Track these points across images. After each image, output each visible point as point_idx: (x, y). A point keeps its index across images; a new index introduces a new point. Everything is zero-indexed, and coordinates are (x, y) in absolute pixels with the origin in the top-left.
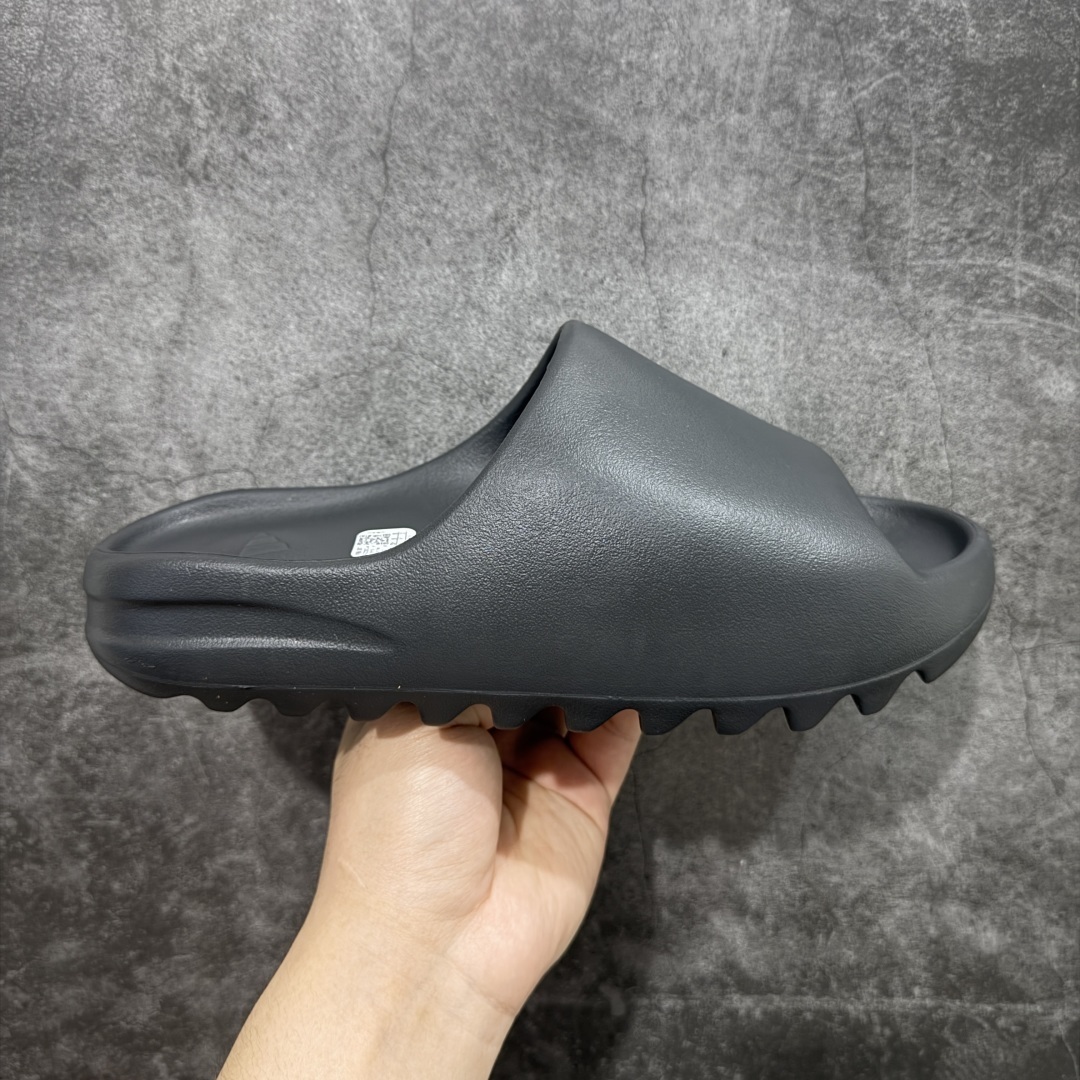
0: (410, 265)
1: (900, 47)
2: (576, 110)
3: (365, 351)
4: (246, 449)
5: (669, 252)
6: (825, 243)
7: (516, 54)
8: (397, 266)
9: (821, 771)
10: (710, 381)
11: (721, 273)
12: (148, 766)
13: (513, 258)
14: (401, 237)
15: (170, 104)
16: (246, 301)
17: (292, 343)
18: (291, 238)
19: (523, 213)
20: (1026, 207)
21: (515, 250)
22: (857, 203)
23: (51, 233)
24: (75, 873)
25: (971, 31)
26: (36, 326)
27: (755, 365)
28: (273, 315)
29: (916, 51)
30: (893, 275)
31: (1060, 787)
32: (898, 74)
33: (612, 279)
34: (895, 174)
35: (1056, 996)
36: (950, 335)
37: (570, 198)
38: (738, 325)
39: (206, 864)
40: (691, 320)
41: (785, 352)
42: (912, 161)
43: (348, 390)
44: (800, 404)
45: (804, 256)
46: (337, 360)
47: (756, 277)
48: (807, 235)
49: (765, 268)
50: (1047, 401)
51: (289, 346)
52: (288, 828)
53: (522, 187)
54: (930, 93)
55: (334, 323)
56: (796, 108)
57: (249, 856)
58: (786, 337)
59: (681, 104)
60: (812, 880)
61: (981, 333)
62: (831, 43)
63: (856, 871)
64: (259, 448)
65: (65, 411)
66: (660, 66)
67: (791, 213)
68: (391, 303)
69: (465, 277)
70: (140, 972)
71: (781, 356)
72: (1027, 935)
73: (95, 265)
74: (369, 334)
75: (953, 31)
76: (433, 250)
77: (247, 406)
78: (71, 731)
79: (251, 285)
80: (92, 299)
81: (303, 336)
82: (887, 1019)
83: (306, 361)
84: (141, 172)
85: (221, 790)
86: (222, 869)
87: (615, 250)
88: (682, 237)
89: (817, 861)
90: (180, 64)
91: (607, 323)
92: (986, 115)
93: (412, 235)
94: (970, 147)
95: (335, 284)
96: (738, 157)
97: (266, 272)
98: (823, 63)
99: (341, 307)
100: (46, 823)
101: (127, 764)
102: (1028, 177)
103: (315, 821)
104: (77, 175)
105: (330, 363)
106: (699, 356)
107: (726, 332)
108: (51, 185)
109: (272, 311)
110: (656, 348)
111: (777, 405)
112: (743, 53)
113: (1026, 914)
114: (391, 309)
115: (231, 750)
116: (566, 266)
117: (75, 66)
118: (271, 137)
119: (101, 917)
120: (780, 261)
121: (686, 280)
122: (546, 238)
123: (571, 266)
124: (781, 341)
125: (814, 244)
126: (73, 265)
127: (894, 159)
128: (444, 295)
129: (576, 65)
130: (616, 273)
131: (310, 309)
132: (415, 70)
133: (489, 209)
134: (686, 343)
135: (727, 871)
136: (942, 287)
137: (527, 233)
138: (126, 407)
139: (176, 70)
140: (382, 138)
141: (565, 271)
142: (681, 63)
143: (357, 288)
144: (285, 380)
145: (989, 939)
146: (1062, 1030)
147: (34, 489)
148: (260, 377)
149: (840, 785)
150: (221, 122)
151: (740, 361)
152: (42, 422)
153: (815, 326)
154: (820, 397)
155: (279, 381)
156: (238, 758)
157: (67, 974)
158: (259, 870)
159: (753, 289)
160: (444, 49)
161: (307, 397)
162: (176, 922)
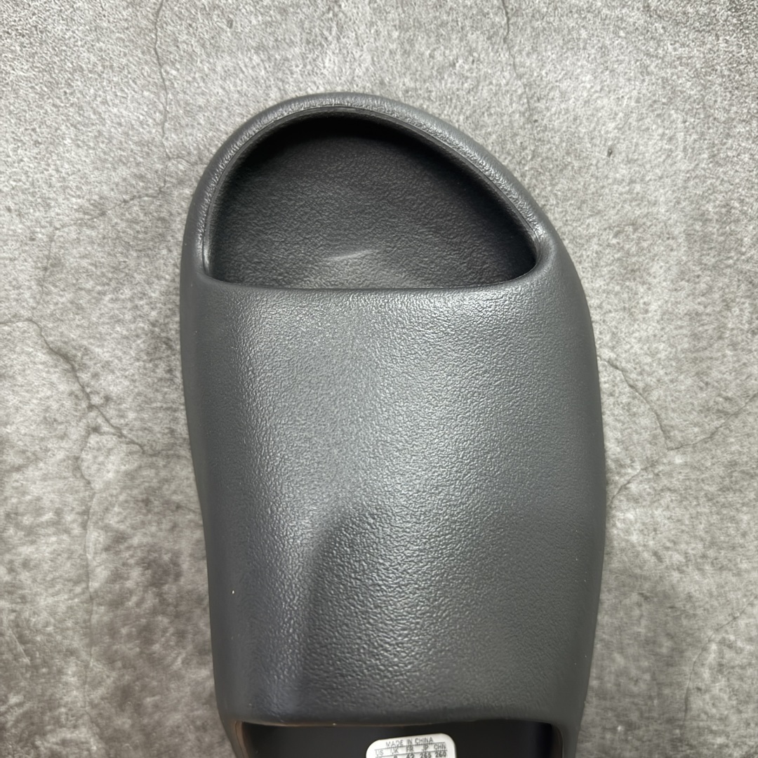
0: (208, 55)
3: (159, 166)
4: (27, 295)
5: (537, 24)
8: (191, 56)
9: (710, 633)
10: (592, 188)
11: (604, 50)
13: (338, 39)
14: (194, 19)
16: (10, 112)
17: (69, 162)
18: (59, 28)
21: (341, 28)
27: (648, 166)
28: (45, 130)
33: (466, 61)
38: (627, 116)
39: (38, 743)
40: (567, 111)
41: (685, 149)
43: (142, 217)
44: (703, 215)
45: (709, 25)
46: (125, 180)
47: (648, 54)
49: (659, 42)
51: (66, 166)
52: (121, 707)
55: (117, 133)
57: (83, 734)
58: (687, 130)
60: (695, 743)
63: (742, 732)
64: (42, 293)
68: (187, 104)
69: (278, 67)
71: (681, 155)
74: (163, 146)
76: (235, 34)
77: (23, 243)
79: (16, 92)
81: (82, 152)
83: (87, 183)
85: (44, 670)
86: (55, 747)
87: (468, 23)
89: (701, 724)
91: (461, 118)
93: (208, 16)
95: (117, 83)
97: (31, 74)
99: (125, 113)
103: (149, 700)
105: (117, 185)
106: (578, 157)
107: (611, 125)
109: (42, 123)
110: (524, 149)
111: (674, 216)
114: (187, 113)
115: (50, 629)
116: (407, 47)
120: (677, 34)
121: (561, 58)
122: (379, 11)
123: (412, 45)
124: (680, 136)
128: (252, 90)
130: (470, 52)
131: (89, 119)
134: (562, 141)
135: (603, 738)
141: (406, 53)
143: (144, 87)
144: (65, 208)
148: (35, 206)
149: (730, 646)
151: (629, 161)
153: (722, 116)
154: (728, 206)
155: (57, 210)
156: (59, 638)
158: (94, 748)
159: (645, 70)
161: (93, 228)
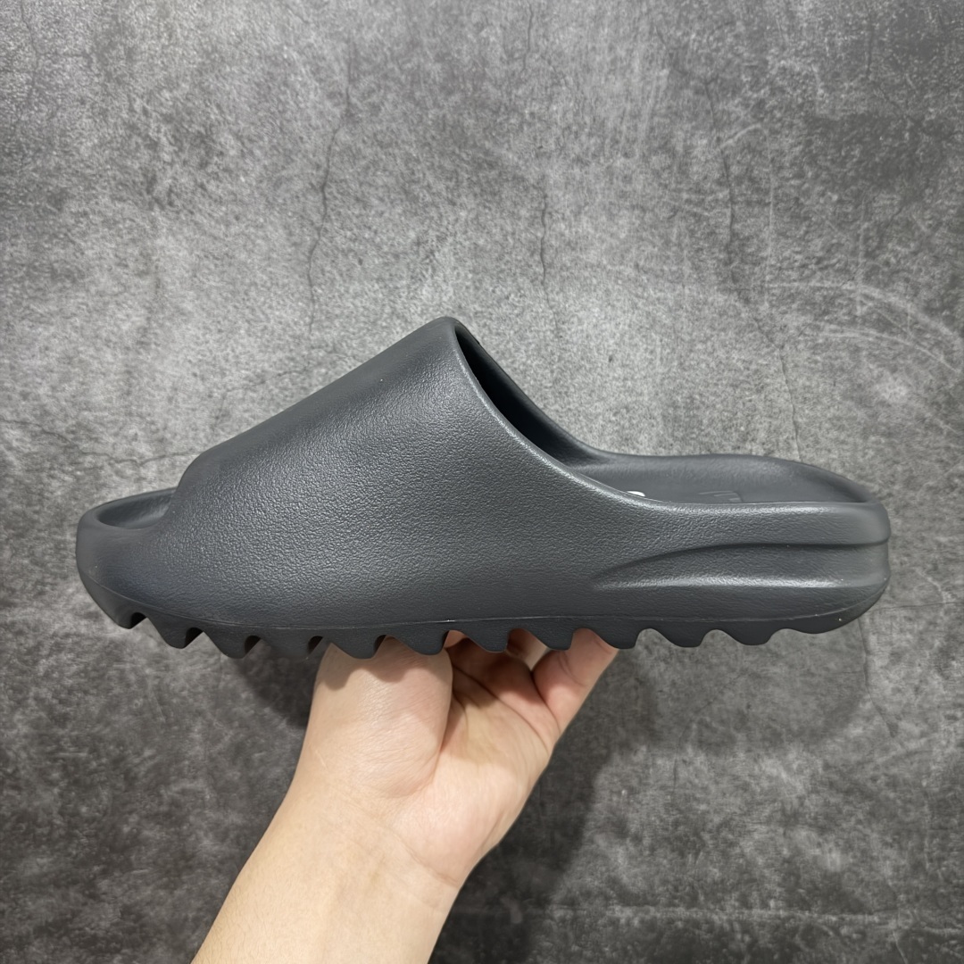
0: (345, 281)
1: (761, 103)
2: (487, 153)
3: (305, 353)
4: (202, 435)
5: (564, 274)
6: (696, 268)
7: (436, 105)
8: (333, 281)
9: (691, 714)
10: (598, 383)
11: (607, 292)
12: (113, 706)
13: (432, 276)
14: (337, 257)
15: (140, 141)
16: (203, 309)
17: (243, 345)
18: (243, 256)
19: (441, 239)
20: (867, 239)
21: (434, 270)
22: (724, 235)
23: (36, 249)
24: (48, 798)
25: (821, 91)
26: (22, 327)
27: (636, 369)
28: (226, 322)
29: (774, 108)
30: (753, 295)
31: (894, 729)
32: (759, 126)
33: (516, 296)
34: (756, 210)
35: (890, 908)
36: (801, 346)
37: (481, 227)
38: (622, 336)
39: (162, 791)
40: (582, 331)
41: (661, 359)
42: (770, 199)
43: (290, 386)
44: (674, 403)
45: (678, 278)
46: (281, 360)
47: (637, 296)
48: (680, 261)
49: (645, 289)
50: (883, 403)
51: (240, 348)
52: (233, 762)
53: (441, 216)
54: (786, 142)
55: (278, 328)
56: (672, 153)
57: (200, 784)
58: (663, 346)
59: (575, 149)
60: (683, 808)
61: (828, 345)
62: (703, 99)
63: (720, 800)
64: (212, 435)
65: (46, 401)
66: (558, 117)
67: (667, 243)
68: (328, 312)
69: (391, 292)
70: (104, 884)
71: (658, 362)
72: (866, 857)
73: (73, 277)
74: (309, 339)
75: (805, 91)
76: (363, 269)
77: (203, 399)
78: (47, 676)
79: (208, 296)
80: (71, 306)
81: (252, 339)
82: (746, 928)
83: (254, 361)
84: (114, 198)
85: (176, 728)
86: (177, 796)
87: (518, 271)
88: (575, 261)
89: (687, 792)
90: (149, 107)
91: (512, 332)
92: (833, 161)
93: (346, 255)
94: (819, 188)
95: (280, 296)
96: (623, 195)
97: (220, 285)
98: (696, 116)
99: (285, 315)
100: (23, 755)
101: (94, 704)
102: (868, 214)
103: (257, 755)
104: (58, 200)
105: (275, 363)
106: (589, 361)
107: (611, 342)
108: (36, 207)
109: (225, 318)
110: (553, 354)
111: (654, 404)
112: (629, 107)
113: (865, 838)
114: (328, 318)
115: (185, 693)
116: (478, 284)
117: (59, 107)
118: (226, 170)
119: (70, 837)
120: (657, 283)
121: (578, 297)
122: (460, 260)
123: (481, 284)
124: (659, 350)
125: (687, 268)
126: (54, 275)
127: (755, 197)
128: (373, 307)
129: (487, 114)
130: (519, 290)
131: (258, 317)
132: (350, 116)
133: (412, 235)
134: (578, 350)
135: (611, 800)
136: (794, 306)
137: (444, 255)
138: (99, 399)
139: (145, 112)
140: (321, 173)
141: (476, 288)
142: (576, 114)
143: (298, 300)
144: (236, 377)
145: (834, 860)
146: (895, 937)
147: (17, 466)
148: (214, 374)
149: (707, 726)
150: (184, 156)
151: (623, 366)
152: (26, 410)
153: (687, 338)
154: (691, 398)
155: (230, 377)
156: (191, 700)
157: (39, 886)
158: (208, 797)
159: (635, 306)
160: (375, 99)
161: (255, 391)
162: (136, 841)
